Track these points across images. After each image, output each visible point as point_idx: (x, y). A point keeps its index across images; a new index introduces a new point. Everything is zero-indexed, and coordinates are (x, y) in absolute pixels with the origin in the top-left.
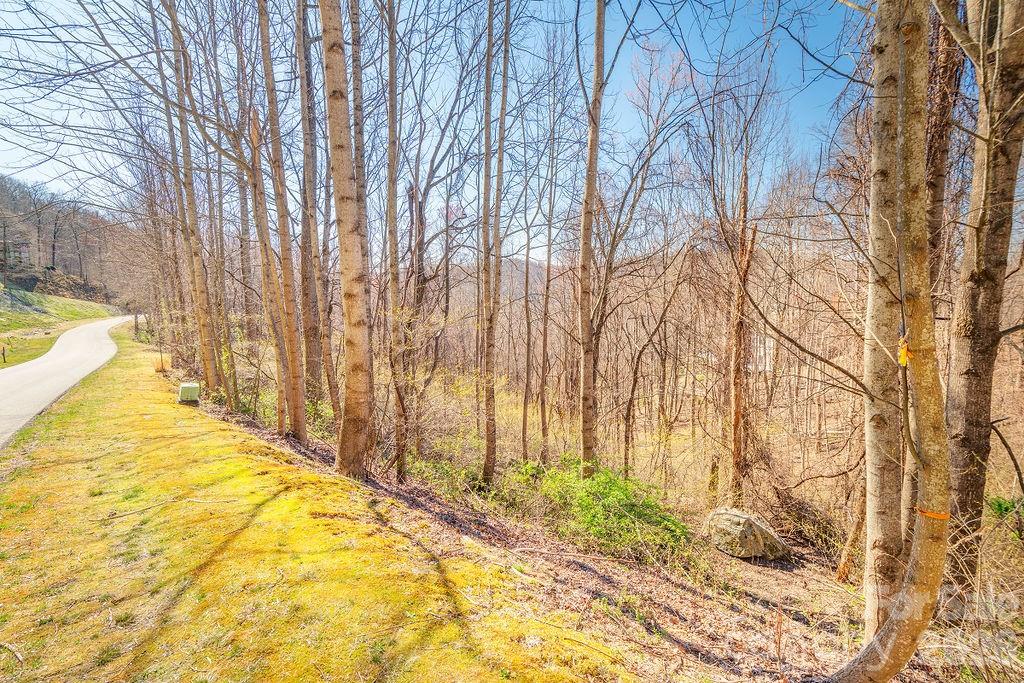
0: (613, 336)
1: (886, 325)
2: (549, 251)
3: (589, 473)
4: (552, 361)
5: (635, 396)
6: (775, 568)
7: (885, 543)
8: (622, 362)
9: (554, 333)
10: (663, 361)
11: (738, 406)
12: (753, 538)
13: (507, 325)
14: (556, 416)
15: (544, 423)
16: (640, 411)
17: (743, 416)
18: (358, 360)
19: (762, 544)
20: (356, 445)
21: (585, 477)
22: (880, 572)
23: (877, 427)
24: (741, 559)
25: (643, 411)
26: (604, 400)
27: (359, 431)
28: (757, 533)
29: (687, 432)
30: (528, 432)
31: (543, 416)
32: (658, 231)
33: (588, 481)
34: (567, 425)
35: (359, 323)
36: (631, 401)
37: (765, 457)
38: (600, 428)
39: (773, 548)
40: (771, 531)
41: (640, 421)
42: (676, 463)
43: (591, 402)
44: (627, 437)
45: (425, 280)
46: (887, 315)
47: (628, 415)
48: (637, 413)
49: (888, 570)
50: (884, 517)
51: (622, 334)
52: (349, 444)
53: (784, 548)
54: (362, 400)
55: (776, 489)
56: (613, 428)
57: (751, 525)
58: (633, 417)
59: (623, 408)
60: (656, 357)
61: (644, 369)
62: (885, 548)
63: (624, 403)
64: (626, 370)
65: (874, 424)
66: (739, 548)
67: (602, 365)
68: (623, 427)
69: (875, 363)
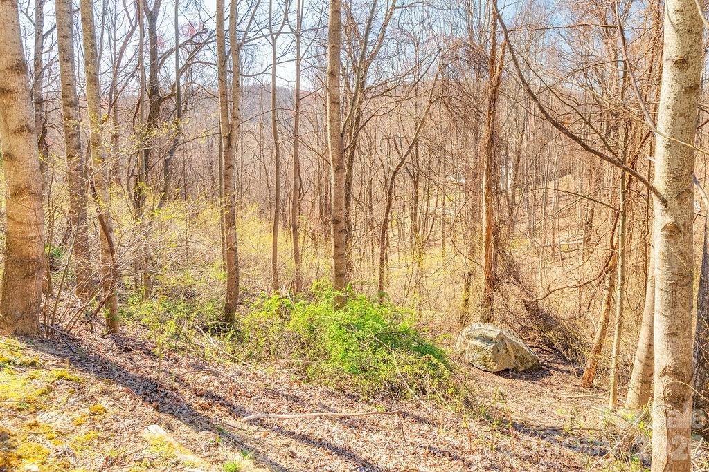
0: (367, 160)
1: (683, 116)
2: (298, 68)
3: (341, 303)
4: (306, 187)
5: (389, 218)
6: (527, 379)
7: (676, 369)
8: (376, 184)
9: (306, 156)
10: (416, 183)
11: (489, 222)
12: (504, 352)
13: (258, 151)
14: (311, 242)
15: (296, 249)
16: (393, 233)
17: (494, 234)
18: (22, 180)
19: (513, 356)
20: (25, 295)
21: (337, 308)
22: (671, 401)
23: (670, 236)
24: (494, 373)
25: (396, 232)
26: (358, 224)
27: (29, 276)
28: (509, 346)
29: (438, 250)
30: (279, 260)
31: (296, 243)
32: (410, 50)
33: (341, 313)
34: (321, 250)
35: (22, 130)
36: (385, 222)
37: (513, 271)
38: (355, 252)
39: (523, 360)
40: (521, 343)
41: (393, 244)
42: (429, 282)
43: (343, 225)
44: (382, 260)
45: (161, 100)
46: (685, 104)
47: (383, 237)
48: (390, 235)
49: (679, 398)
50: (674, 339)
51: (375, 157)
52: (16, 293)
53: (533, 358)
54: (31, 235)
55: (525, 302)
56: (368, 251)
57: (503, 340)
58: (387, 239)
59: (378, 231)
60: (409, 180)
61: (397, 192)
62: (676, 374)
63: (378, 225)
64: (380, 193)
65: (666, 233)
66: (492, 363)
67: (355, 189)
68: (378, 250)
69: (670, 161)
